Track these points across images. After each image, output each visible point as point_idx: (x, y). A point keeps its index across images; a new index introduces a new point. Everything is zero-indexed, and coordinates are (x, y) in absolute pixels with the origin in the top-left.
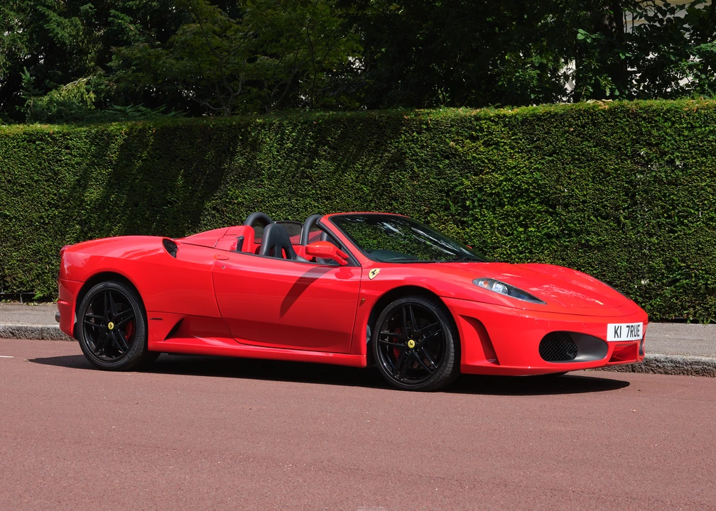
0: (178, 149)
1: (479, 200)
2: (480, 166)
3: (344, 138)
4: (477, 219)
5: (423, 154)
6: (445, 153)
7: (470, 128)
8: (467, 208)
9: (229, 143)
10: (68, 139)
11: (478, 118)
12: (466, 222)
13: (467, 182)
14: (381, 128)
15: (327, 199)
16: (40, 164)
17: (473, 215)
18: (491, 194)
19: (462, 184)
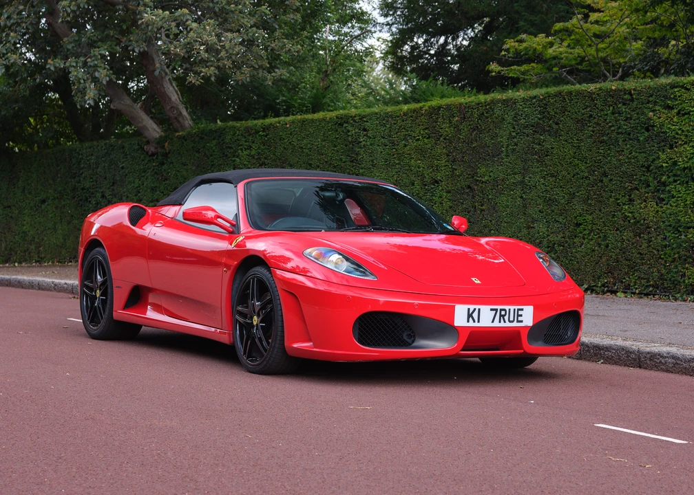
0: (442, 128)
1: (675, 175)
2: (675, 138)
3: (564, 112)
4: (673, 197)
5: (626, 127)
6: (645, 124)
7: (666, 97)
8: (664, 184)
9: (478, 121)
10: (365, 121)
11: (673, 86)
12: (663, 200)
13: (663, 156)
14: (594, 101)
15: (552, 176)
16: (346, 146)
17: (669, 192)
18: (685, 169)
19: (658, 158)
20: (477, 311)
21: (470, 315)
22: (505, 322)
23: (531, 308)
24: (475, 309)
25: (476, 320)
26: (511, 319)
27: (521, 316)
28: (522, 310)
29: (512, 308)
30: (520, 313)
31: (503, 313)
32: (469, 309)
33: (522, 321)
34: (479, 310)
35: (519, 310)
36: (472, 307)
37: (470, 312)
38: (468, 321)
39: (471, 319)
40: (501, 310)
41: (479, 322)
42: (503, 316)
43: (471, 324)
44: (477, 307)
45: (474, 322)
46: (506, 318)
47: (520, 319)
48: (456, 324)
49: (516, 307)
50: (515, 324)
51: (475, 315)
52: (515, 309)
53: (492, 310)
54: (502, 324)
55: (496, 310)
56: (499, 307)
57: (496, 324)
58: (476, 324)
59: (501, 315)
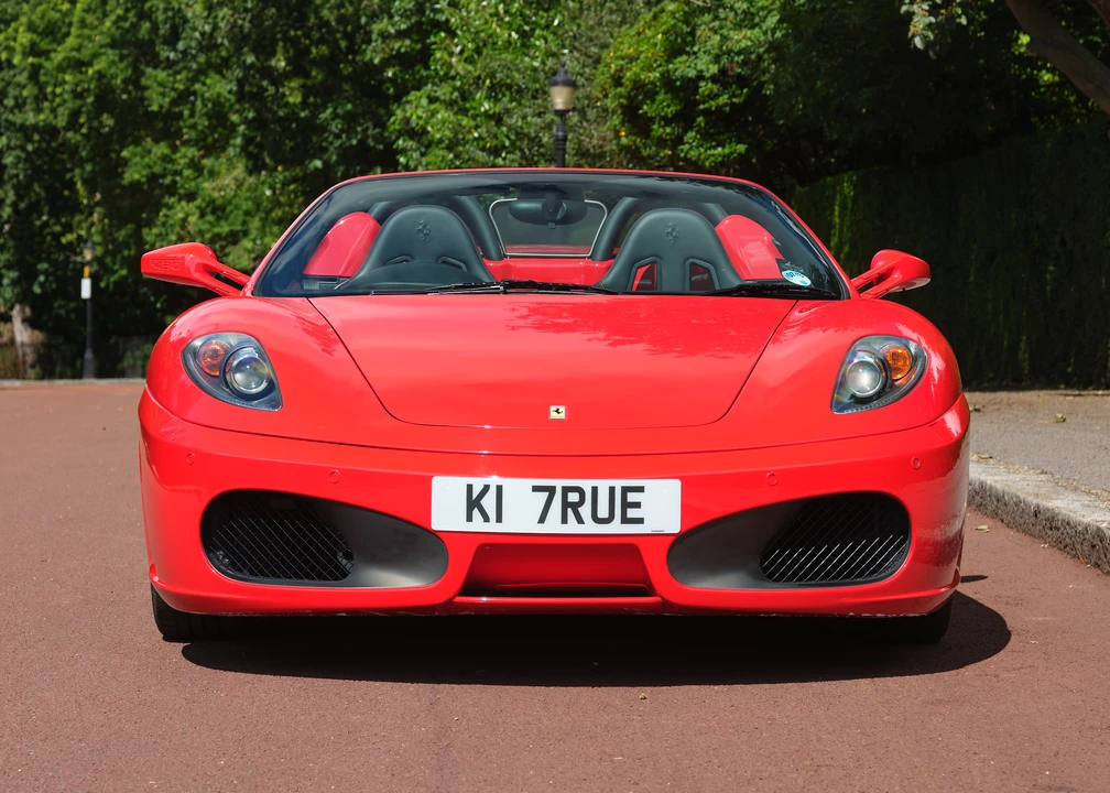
20: (492, 493)
21: (473, 503)
22: (580, 520)
23: (674, 486)
24: (486, 488)
25: (492, 515)
26: (603, 512)
27: (637, 505)
28: (640, 489)
29: (603, 485)
30: (632, 497)
31: (573, 497)
32: (470, 488)
33: (640, 521)
34: (499, 489)
35: (625, 490)
36: (478, 483)
37: (474, 497)
38: (469, 518)
39: (476, 512)
40: (566, 490)
41: (499, 519)
42: (575, 506)
43: (478, 525)
44: (494, 480)
45: (486, 519)
46: (585, 511)
47: (632, 513)
48: (437, 524)
49: (619, 484)
50: (616, 527)
51: (489, 502)
52: (612, 490)
53: (536, 489)
54: (573, 527)
55: (551, 490)
56: (559, 483)
57: (553, 525)
58: (493, 527)
59: (566, 504)
